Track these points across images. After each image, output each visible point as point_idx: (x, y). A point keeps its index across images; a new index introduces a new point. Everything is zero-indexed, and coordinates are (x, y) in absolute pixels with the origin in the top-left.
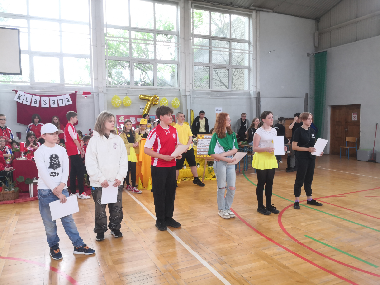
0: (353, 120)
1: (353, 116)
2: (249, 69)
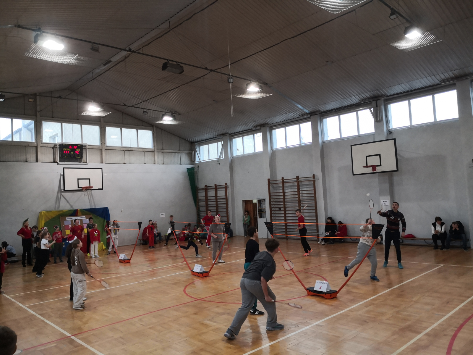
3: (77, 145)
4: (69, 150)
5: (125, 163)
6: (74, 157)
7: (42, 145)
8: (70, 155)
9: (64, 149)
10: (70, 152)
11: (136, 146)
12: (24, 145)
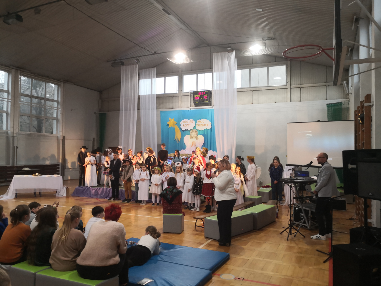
2: (57, 120)
3: (204, 91)
4: (199, 96)
5: (253, 104)
6: (203, 102)
7: (182, 94)
8: (200, 100)
9: (195, 96)
10: (200, 98)
11: (266, 85)
12: (171, 95)
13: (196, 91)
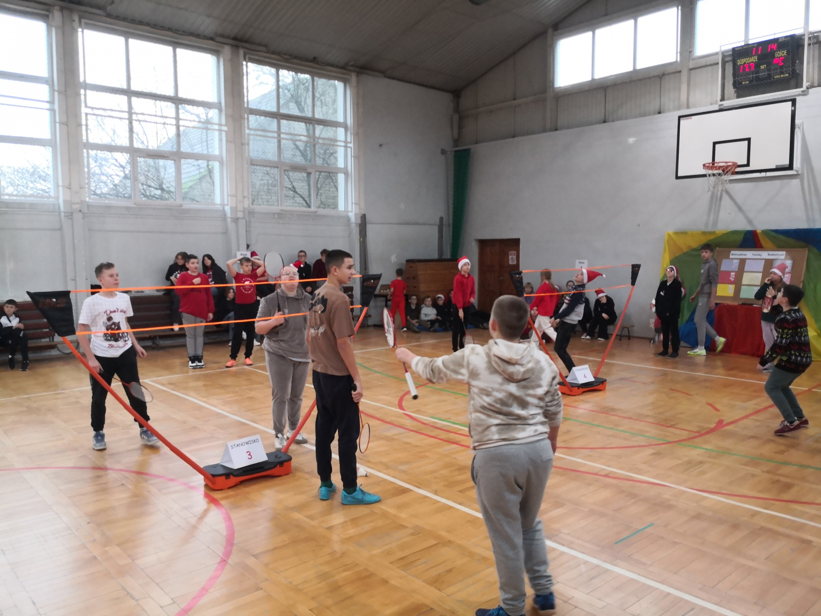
0: (510, 263)
1: (510, 257)
2: (346, 174)
3: (776, 40)
8: (757, 73)
9: (741, 62)
10: (757, 65)
12: (656, 73)
13: (743, 44)
